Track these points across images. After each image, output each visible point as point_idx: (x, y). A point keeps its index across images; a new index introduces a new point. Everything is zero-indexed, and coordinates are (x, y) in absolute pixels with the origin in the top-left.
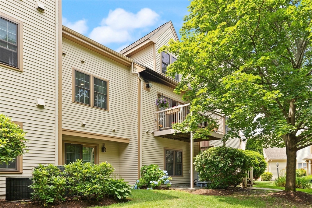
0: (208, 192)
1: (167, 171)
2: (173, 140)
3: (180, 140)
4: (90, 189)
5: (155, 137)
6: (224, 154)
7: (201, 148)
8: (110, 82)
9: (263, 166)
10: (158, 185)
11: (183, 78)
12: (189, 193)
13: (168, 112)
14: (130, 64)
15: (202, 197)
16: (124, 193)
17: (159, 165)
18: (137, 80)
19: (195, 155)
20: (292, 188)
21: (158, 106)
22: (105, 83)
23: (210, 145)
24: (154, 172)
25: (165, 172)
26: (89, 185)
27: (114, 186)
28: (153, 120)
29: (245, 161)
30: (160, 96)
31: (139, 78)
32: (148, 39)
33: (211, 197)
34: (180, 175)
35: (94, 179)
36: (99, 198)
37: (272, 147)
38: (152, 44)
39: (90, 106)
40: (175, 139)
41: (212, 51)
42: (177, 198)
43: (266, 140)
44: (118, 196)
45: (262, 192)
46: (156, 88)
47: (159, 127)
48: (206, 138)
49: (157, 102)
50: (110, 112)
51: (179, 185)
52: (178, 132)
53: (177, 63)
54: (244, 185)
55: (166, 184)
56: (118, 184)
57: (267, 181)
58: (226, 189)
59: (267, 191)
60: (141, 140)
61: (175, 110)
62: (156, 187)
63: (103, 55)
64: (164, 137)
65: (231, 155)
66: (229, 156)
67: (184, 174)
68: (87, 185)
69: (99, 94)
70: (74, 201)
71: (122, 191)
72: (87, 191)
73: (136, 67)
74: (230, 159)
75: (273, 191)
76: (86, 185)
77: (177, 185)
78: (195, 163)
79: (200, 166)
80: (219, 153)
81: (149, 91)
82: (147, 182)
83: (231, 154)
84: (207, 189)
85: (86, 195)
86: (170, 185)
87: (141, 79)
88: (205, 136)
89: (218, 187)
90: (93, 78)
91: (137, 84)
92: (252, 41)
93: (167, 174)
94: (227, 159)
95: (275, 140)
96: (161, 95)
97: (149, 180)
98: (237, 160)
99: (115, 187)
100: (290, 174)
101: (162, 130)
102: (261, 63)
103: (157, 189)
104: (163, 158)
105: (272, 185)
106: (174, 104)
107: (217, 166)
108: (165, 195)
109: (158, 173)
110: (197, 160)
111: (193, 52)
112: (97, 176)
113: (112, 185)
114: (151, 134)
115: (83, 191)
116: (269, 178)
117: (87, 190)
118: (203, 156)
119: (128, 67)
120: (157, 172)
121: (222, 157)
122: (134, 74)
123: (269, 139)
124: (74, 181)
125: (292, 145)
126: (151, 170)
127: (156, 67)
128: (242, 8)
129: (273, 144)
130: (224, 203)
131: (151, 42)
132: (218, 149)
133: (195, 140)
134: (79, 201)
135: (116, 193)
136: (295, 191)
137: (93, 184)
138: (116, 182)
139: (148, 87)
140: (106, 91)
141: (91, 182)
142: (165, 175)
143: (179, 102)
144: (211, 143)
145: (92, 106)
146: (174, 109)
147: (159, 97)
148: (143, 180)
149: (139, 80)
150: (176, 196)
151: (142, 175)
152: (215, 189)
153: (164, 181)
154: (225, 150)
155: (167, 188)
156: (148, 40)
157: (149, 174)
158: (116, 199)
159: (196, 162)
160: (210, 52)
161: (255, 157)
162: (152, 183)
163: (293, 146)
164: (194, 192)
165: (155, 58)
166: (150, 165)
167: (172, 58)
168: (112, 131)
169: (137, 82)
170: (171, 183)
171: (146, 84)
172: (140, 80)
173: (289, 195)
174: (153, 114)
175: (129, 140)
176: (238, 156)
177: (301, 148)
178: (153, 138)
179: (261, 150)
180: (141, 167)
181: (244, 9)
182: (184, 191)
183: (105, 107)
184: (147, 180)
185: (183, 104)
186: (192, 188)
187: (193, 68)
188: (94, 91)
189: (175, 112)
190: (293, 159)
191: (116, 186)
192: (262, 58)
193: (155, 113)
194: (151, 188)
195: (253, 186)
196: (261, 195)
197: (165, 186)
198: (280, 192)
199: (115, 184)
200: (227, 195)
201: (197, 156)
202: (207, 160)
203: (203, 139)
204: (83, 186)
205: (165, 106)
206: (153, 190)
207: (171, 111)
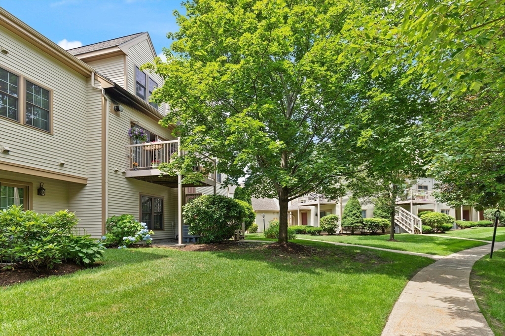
0: (202, 248)
1: (145, 224)
2: (152, 183)
3: (161, 184)
4: (40, 251)
5: (127, 178)
6: (219, 203)
7: (187, 195)
8: (54, 92)
9: (252, 217)
10: (135, 242)
11: (173, 108)
12: (178, 250)
13: (146, 147)
14: (90, 74)
15: (197, 253)
16: (94, 254)
17: (135, 216)
18: (101, 97)
19: (183, 203)
20: (285, 239)
21: (131, 137)
22: (47, 93)
23: (197, 192)
24: (128, 224)
25: (143, 224)
26: (37, 244)
27: (75, 246)
28: (125, 155)
29: (240, 212)
30: (133, 124)
31: (104, 96)
32: (117, 46)
33: (207, 253)
34: (161, 228)
35: (45, 236)
36: (55, 263)
37: (263, 198)
38: (121, 54)
39: (19, 123)
40: (154, 182)
41: (212, 85)
42: (166, 256)
43: (257, 190)
44: (84, 259)
45: (256, 244)
46: (127, 114)
47: (134, 165)
48: (198, 184)
49: (131, 132)
50: (54, 136)
51: (159, 241)
52: (165, 174)
53: (166, 88)
54: (236, 238)
55: (145, 241)
56: (82, 242)
57: (253, 233)
58: (220, 243)
59: (261, 243)
60: (106, 181)
61: (157, 145)
62: (131, 245)
63: (43, 50)
64: (139, 179)
65: (226, 205)
66: (224, 205)
67: (165, 228)
68: (33, 245)
69: (35, 108)
70: (4, 271)
71: (90, 251)
72: (33, 254)
73: (99, 79)
74: (225, 209)
75: (266, 243)
76: (31, 246)
77: (157, 241)
78: (184, 213)
79: (191, 217)
80: (213, 203)
81: (118, 115)
82: (118, 239)
83: (227, 203)
84: (199, 244)
85: (32, 261)
86: (150, 242)
87: (107, 98)
88: (197, 181)
89: (211, 242)
90: (25, 81)
91: (101, 103)
92: (253, 85)
93: (146, 227)
94: (222, 209)
95: (266, 190)
96: (135, 124)
97: (120, 236)
98: (233, 210)
99: (78, 247)
100: (282, 225)
101: (138, 169)
102: (265, 110)
103: (134, 247)
104: (138, 207)
105: (262, 237)
106: (153, 138)
107: (212, 217)
108: (148, 254)
109: (134, 226)
110: (187, 209)
111: (188, 81)
112: (51, 231)
113: (73, 244)
114: (121, 174)
115: (25, 254)
116: (255, 230)
117: (34, 252)
118: (194, 205)
119: (86, 77)
120: (132, 225)
121: (217, 207)
122: (95, 89)
123: (260, 189)
124: (7, 239)
125: (284, 196)
126: (124, 223)
127: (127, 86)
128: (246, 48)
129: (264, 194)
130: (224, 259)
131: (121, 51)
132: (211, 198)
133: (184, 186)
134: (14, 271)
135: (81, 255)
136: (287, 242)
137: (44, 243)
138: (78, 239)
139: (117, 110)
140: (47, 105)
141: (41, 240)
142: (144, 229)
143: (159, 137)
144: (198, 190)
145: (22, 123)
146: (155, 145)
147: (132, 126)
148: (111, 236)
149: (103, 98)
150: (164, 254)
151: (109, 229)
152: (208, 243)
153: (143, 236)
154: (219, 199)
155: (147, 246)
156: (116, 48)
157: (121, 228)
158: (79, 263)
159: (186, 212)
160: (210, 86)
161: (245, 207)
162: (126, 240)
163: (286, 197)
164: (184, 249)
165: (126, 74)
166: (121, 215)
167: (149, 79)
168: (58, 164)
169: (101, 100)
170: (152, 239)
171: (114, 106)
172: (105, 98)
173: (282, 246)
174: (124, 148)
175: (86, 179)
176: (233, 206)
177: (292, 199)
178: (125, 180)
179: (249, 199)
180: (106, 218)
181: (248, 50)
182: (171, 247)
183: (46, 127)
184: (117, 236)
185: (165, 140)
186: (180, 244)
187: (185, 99)
188: (26, 101)
189: (157, 148)
190: (285, 210)
191: (79, 245)
192: (266, 105)
193: (126, 146)
194: (124, 246)
195: (245, 238)
196: (257, 248)
197: (143, 243)
198: (274, 243)
199: (77, 242)
200: (223, 249)
201: (186, 205)
202: (199, 210)
203: (195, 184)
204: (25, 246)
205: (142, 139)
206: (129, 249)
207: (151, 147)
